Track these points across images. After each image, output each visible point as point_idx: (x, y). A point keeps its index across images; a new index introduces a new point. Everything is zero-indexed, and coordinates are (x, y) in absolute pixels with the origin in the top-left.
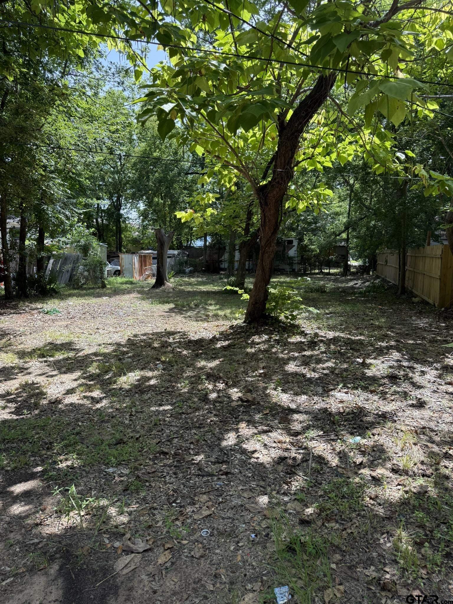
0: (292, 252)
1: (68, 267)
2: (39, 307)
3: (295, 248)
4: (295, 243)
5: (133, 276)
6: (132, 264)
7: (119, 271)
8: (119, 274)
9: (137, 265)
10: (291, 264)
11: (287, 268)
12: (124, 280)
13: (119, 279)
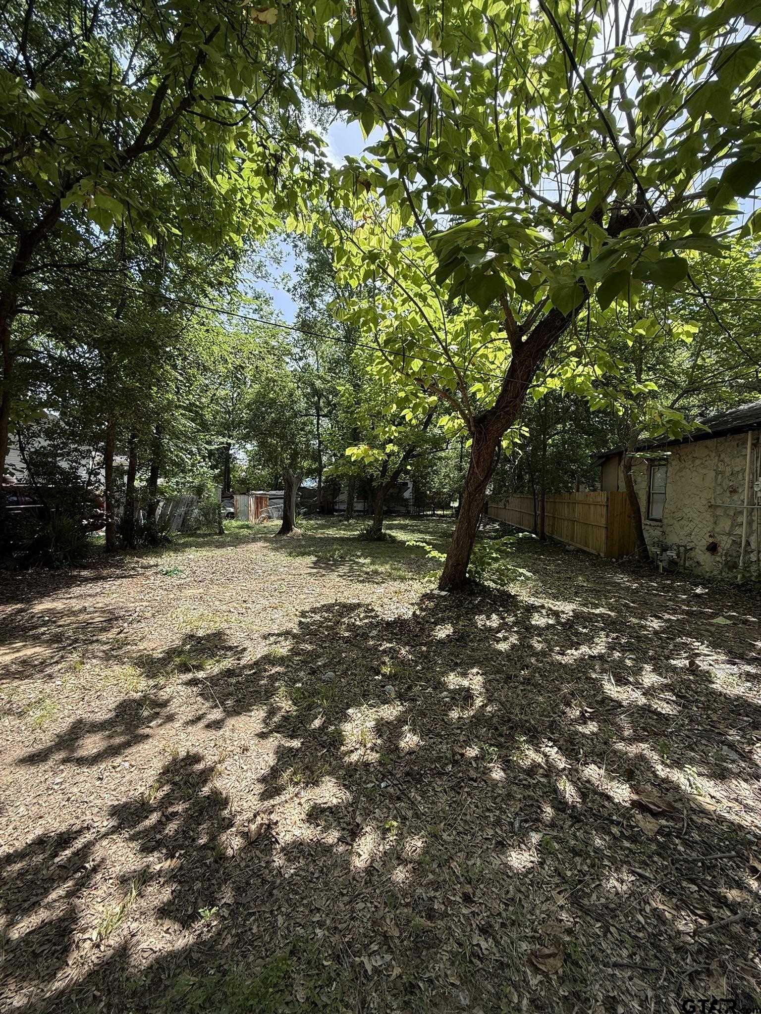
0: (407, 494)
1: (182, 510)
2: (152, 563)
3: (410, 490)
4: (410, 485)
5: (248, 520)
6: (248, 506)
7: (232, 513)
8: (233, 518)
9: (253, 507)
10: (406, 506)
11: (403, 510)
12: (240, 523)
13: (234, 523)
